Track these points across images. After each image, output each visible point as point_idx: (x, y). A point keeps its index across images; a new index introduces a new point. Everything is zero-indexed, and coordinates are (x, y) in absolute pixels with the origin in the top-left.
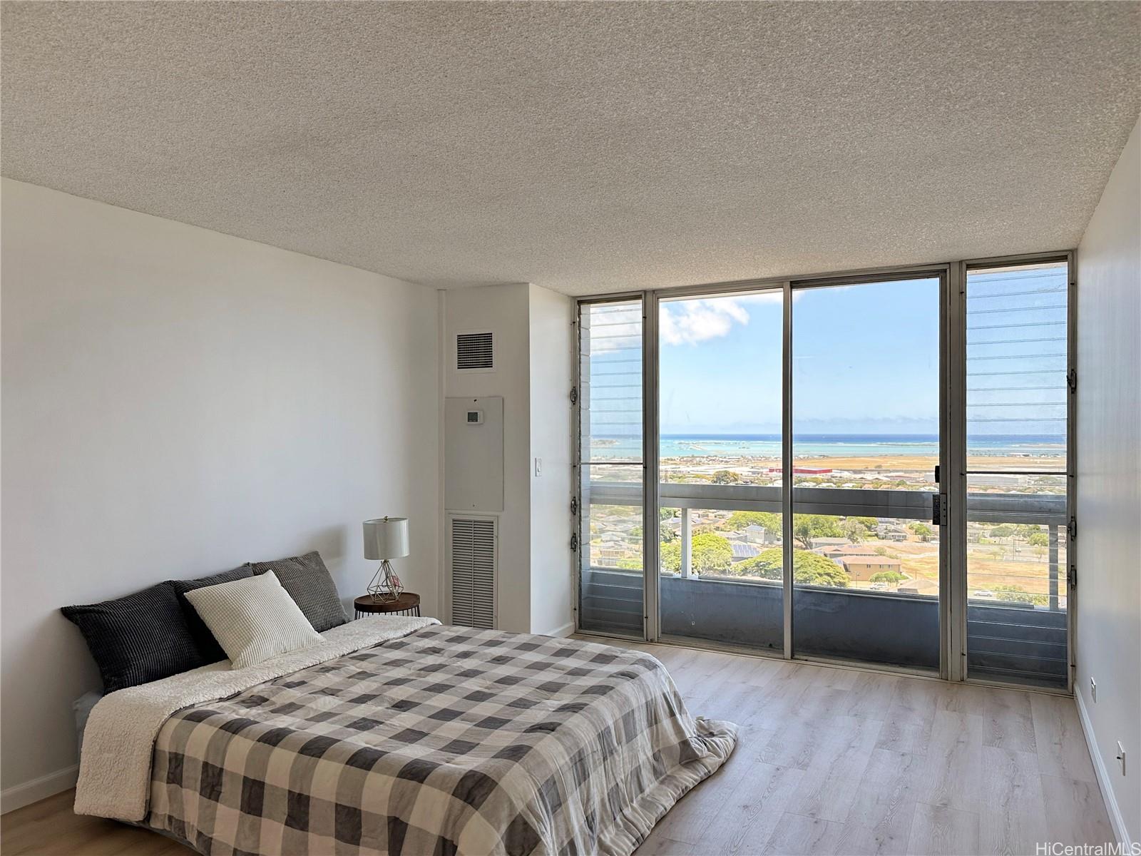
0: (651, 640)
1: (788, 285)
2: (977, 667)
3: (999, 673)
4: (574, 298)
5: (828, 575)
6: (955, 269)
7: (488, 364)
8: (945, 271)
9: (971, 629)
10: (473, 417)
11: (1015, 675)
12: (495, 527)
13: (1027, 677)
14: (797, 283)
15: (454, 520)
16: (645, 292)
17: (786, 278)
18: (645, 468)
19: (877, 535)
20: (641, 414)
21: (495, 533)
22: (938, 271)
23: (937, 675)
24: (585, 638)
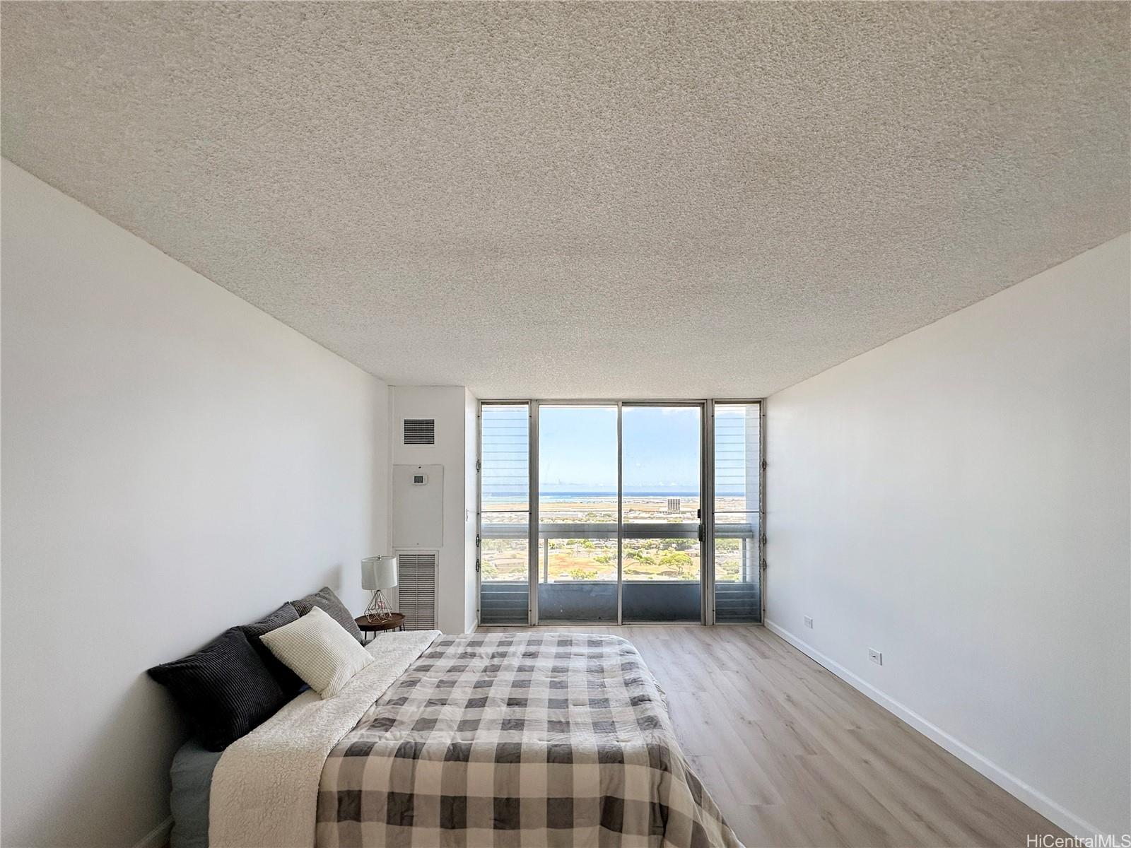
0: (534, 625)
1: (620, 404)
2: (720, 616)
3: (731, 618)
4: (479, 400)
5: (487, 571)
6: (710, 402)
7: (431, 441)
8: (704, 404)
9: (718, 596)
10: (419, 480)
11: (738, 618)
12: (436, 559)
13: (744, 618)
14: (626, 403)
15: (400, 555)
16: (531, 400)
17: (619, 400)
18: (530, 514)
19: (511, 547)
20: (528, 479)
21: (436, 563)
22: (700, 403)
23: (699, 623)
24: (488, 631)
